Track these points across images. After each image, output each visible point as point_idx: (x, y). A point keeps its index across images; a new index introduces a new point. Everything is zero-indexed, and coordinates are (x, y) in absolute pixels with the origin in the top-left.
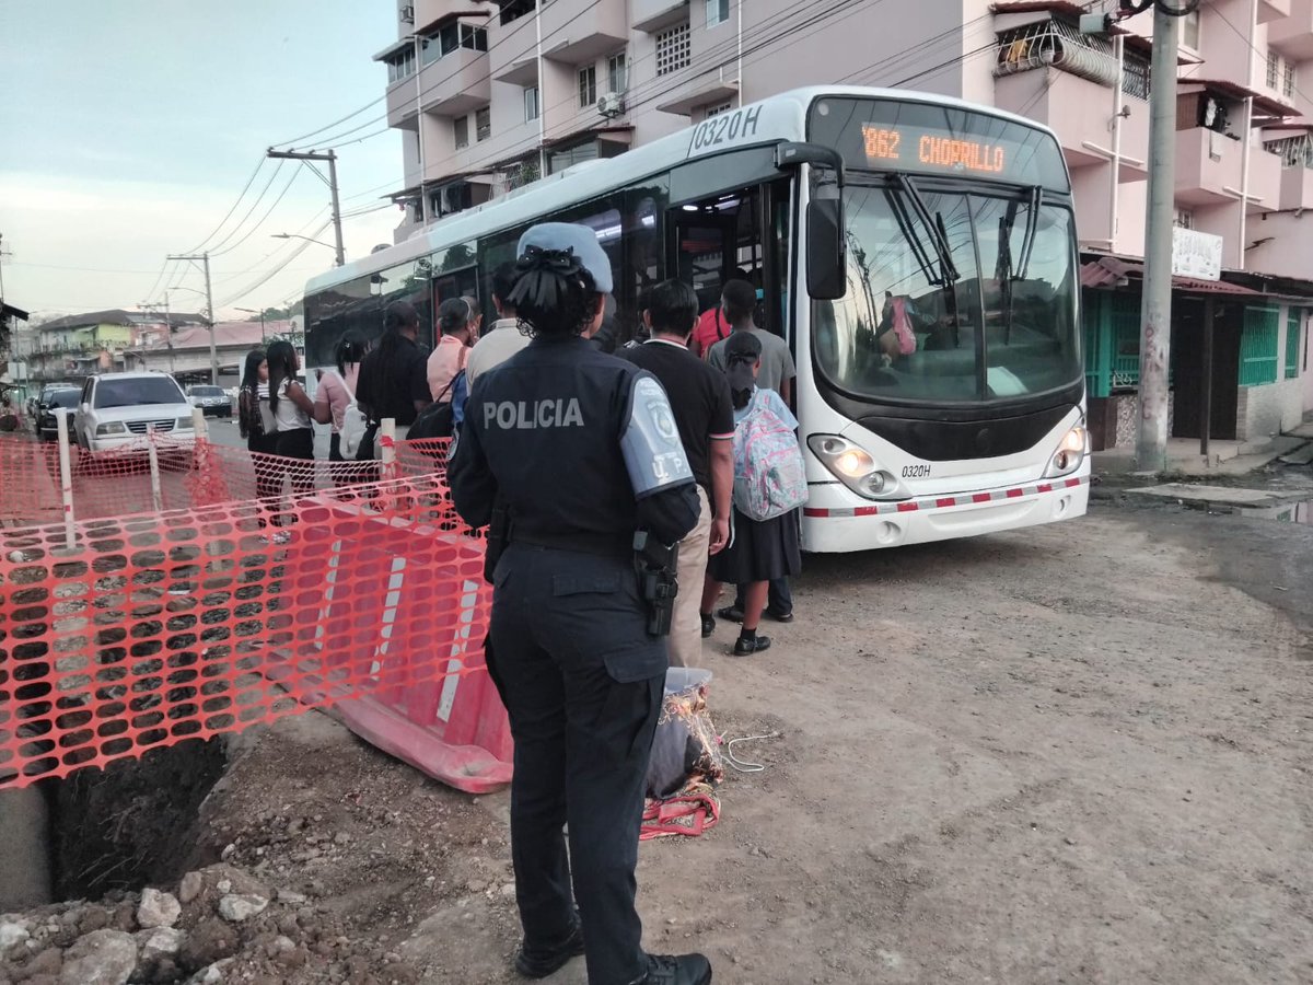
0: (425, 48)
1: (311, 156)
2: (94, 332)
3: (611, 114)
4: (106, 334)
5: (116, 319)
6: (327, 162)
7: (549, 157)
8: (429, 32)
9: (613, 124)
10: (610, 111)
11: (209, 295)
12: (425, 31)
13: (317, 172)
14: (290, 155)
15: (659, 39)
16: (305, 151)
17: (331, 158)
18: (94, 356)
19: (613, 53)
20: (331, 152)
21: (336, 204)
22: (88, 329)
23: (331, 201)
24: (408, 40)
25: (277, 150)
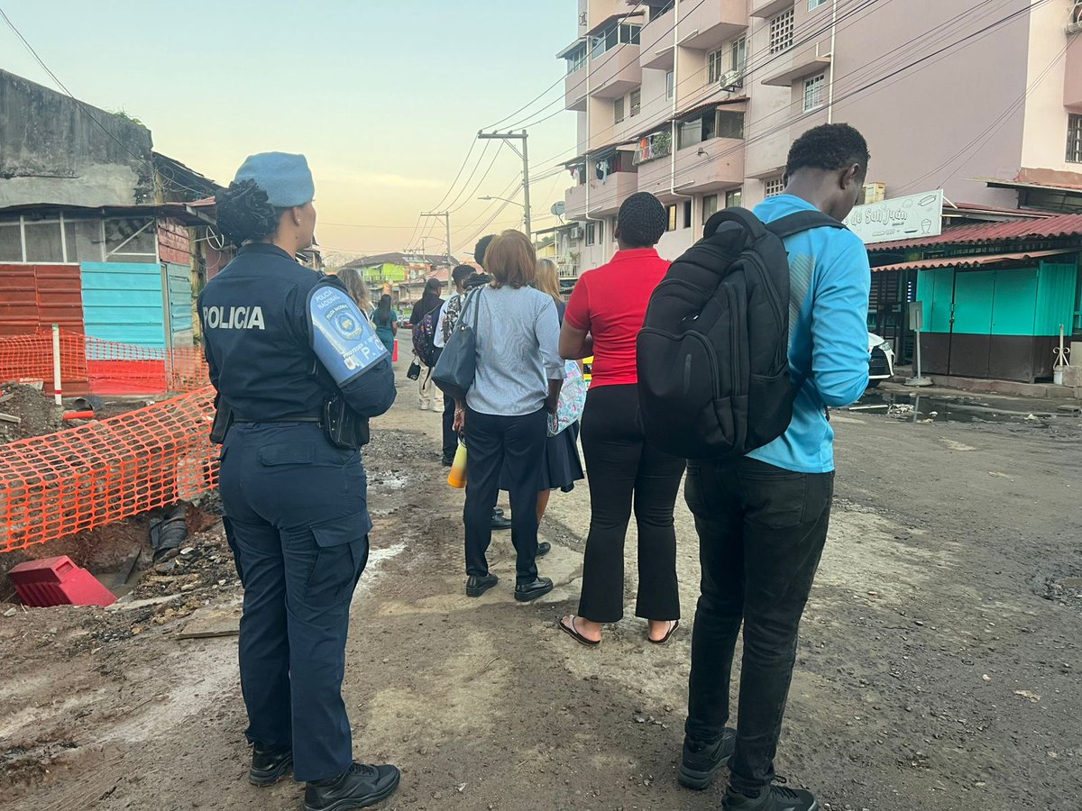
0: (594, 45)
1: (510, 135)
2: (380, 269)
3: (731, 89)
4: (388, 270)
5: (396, 259)
6: (521, 139)
7: (679, 127)
8: (596, 32)
9: (733, 97)
10: (731, 86)
11: (448, 244)
12: (593, 32)
13: (513, 147)
14: (495, 136)
15: (774, 23)
16: (505, 132)
17: (524, 137)
18: (380, 287)
19: (735, 37)
20: (524, 131)
21: (526, 171)
22: (377, 267)
23: (522, 169)
24: (581, 41)
25: (484, 132)
